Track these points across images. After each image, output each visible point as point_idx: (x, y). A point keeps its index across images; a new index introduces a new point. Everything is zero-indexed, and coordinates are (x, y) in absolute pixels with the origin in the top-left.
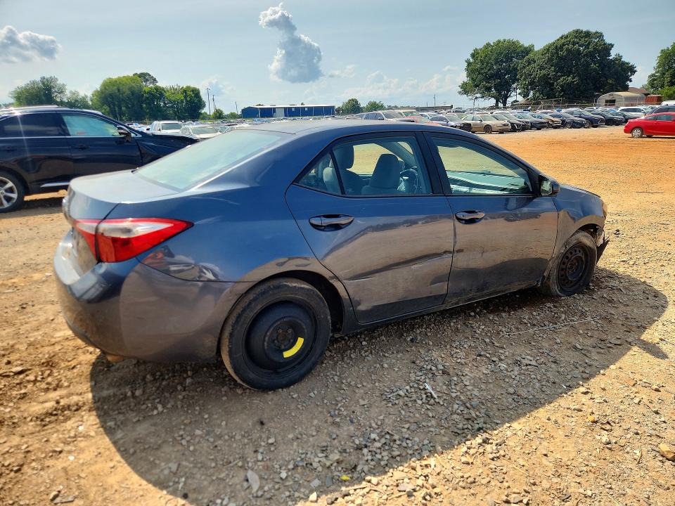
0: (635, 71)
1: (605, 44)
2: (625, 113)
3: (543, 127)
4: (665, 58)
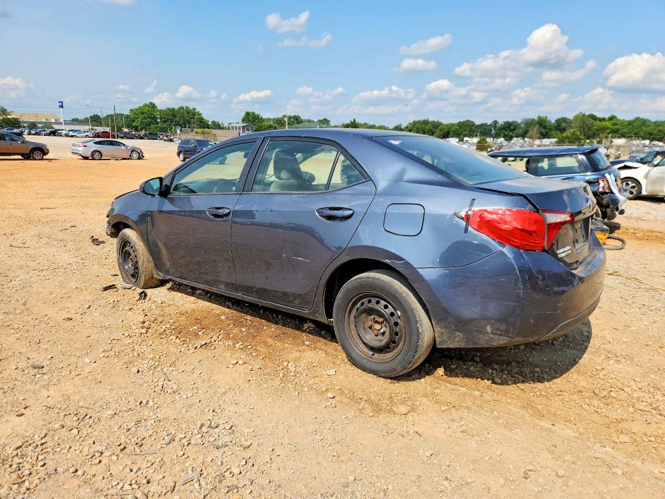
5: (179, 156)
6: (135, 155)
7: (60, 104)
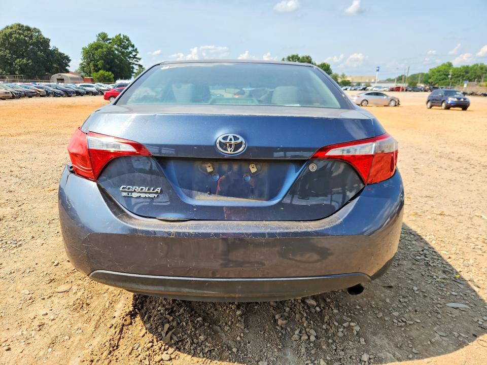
0: (70, 60)
1: (44, 38)
2: (84, 88)
3: (34, 95)
4: (87, 53)
5: (427, 104)
6: (393, 103)
7: (377, 69)
